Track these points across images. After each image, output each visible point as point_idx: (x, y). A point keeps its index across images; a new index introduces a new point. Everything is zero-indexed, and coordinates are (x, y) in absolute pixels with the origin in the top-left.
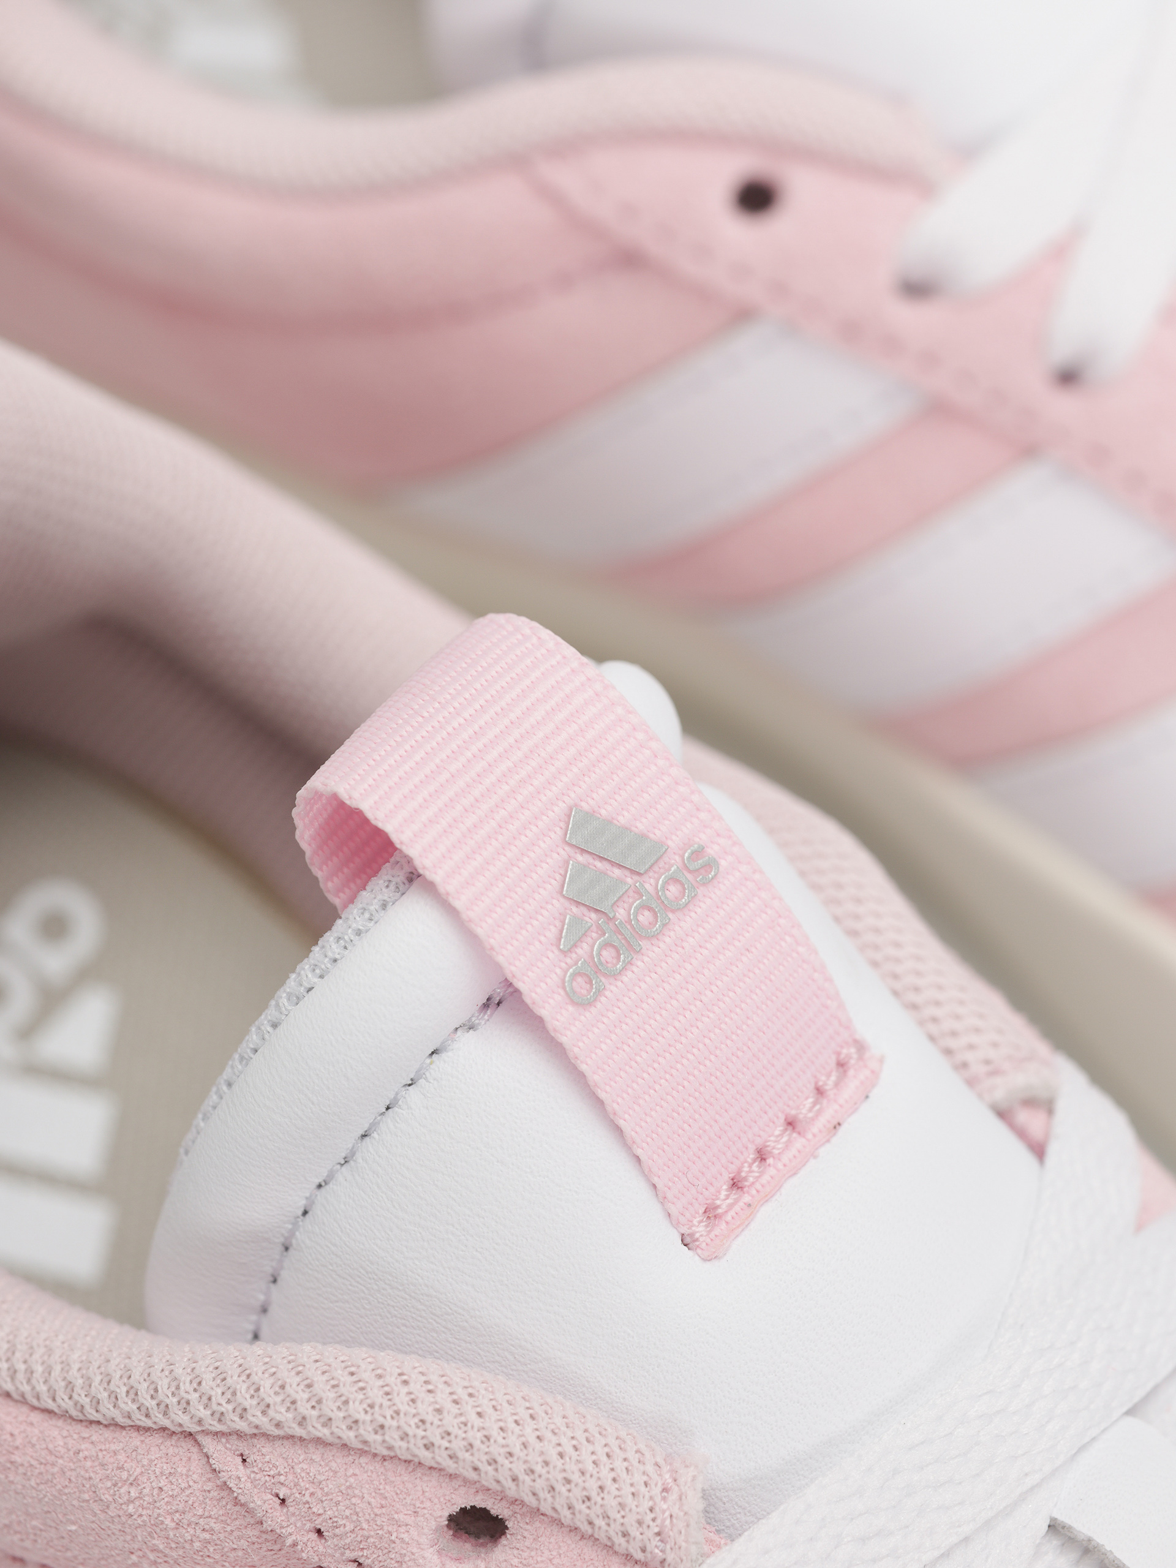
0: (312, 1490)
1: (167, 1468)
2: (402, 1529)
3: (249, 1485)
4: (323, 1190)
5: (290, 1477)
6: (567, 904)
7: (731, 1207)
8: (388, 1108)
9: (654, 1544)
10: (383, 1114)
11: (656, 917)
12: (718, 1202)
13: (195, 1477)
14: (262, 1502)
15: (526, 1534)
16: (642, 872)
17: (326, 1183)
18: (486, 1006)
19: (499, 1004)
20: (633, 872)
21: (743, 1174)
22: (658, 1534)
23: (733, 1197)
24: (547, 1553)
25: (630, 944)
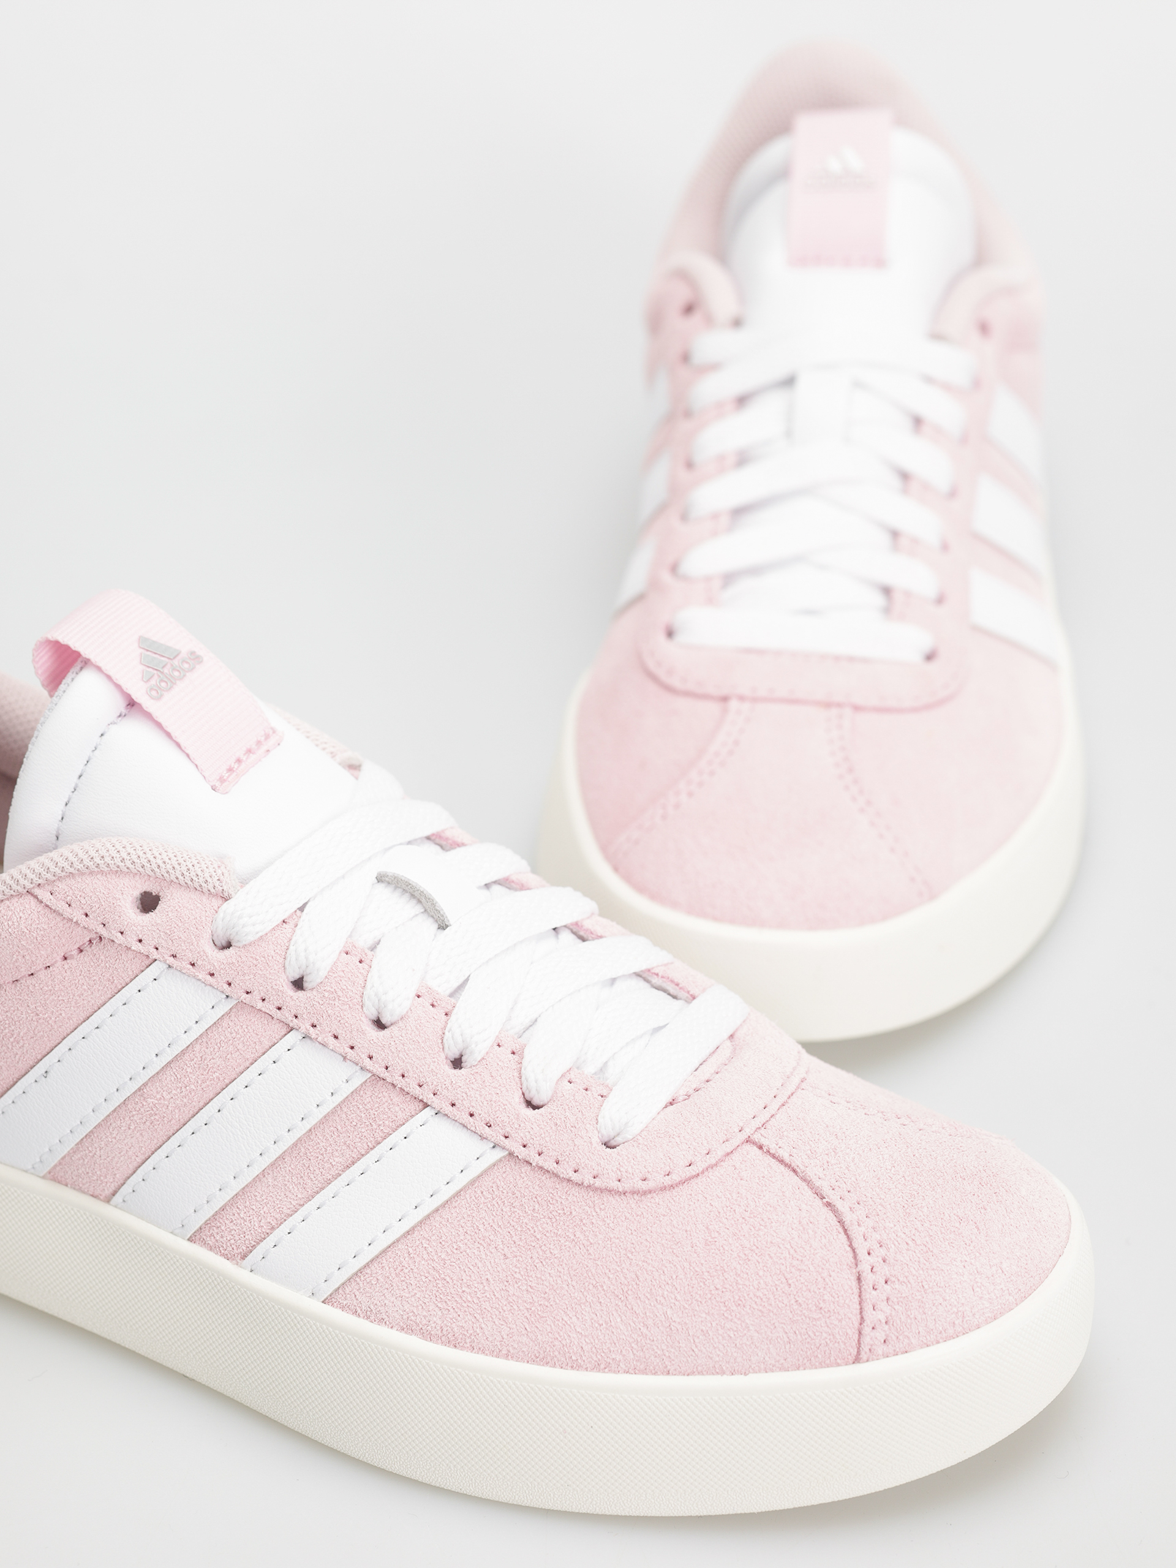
0: (80, 894)
1: (22, 908)
2: (118, 901)
3: (55, 901)
4: (68, 805)
5: (71, 892)
6: (144, 668)
7: (228, 777)
8: (87, 762)
9: (217, 884)
10: (86, 765)
11: (180, 673)
12: (223, 774)
13: (33, 908)
14: (61, 906)
15: (167, 894)
16: (172, 658)
17: (69, 802)
18: (120, 716)
19: (125, 716)
20: (168, 658)
21: (232, 766)
22: (219, 880)
23: (229, 773)
24: (177, 900)
25: (171, 681)
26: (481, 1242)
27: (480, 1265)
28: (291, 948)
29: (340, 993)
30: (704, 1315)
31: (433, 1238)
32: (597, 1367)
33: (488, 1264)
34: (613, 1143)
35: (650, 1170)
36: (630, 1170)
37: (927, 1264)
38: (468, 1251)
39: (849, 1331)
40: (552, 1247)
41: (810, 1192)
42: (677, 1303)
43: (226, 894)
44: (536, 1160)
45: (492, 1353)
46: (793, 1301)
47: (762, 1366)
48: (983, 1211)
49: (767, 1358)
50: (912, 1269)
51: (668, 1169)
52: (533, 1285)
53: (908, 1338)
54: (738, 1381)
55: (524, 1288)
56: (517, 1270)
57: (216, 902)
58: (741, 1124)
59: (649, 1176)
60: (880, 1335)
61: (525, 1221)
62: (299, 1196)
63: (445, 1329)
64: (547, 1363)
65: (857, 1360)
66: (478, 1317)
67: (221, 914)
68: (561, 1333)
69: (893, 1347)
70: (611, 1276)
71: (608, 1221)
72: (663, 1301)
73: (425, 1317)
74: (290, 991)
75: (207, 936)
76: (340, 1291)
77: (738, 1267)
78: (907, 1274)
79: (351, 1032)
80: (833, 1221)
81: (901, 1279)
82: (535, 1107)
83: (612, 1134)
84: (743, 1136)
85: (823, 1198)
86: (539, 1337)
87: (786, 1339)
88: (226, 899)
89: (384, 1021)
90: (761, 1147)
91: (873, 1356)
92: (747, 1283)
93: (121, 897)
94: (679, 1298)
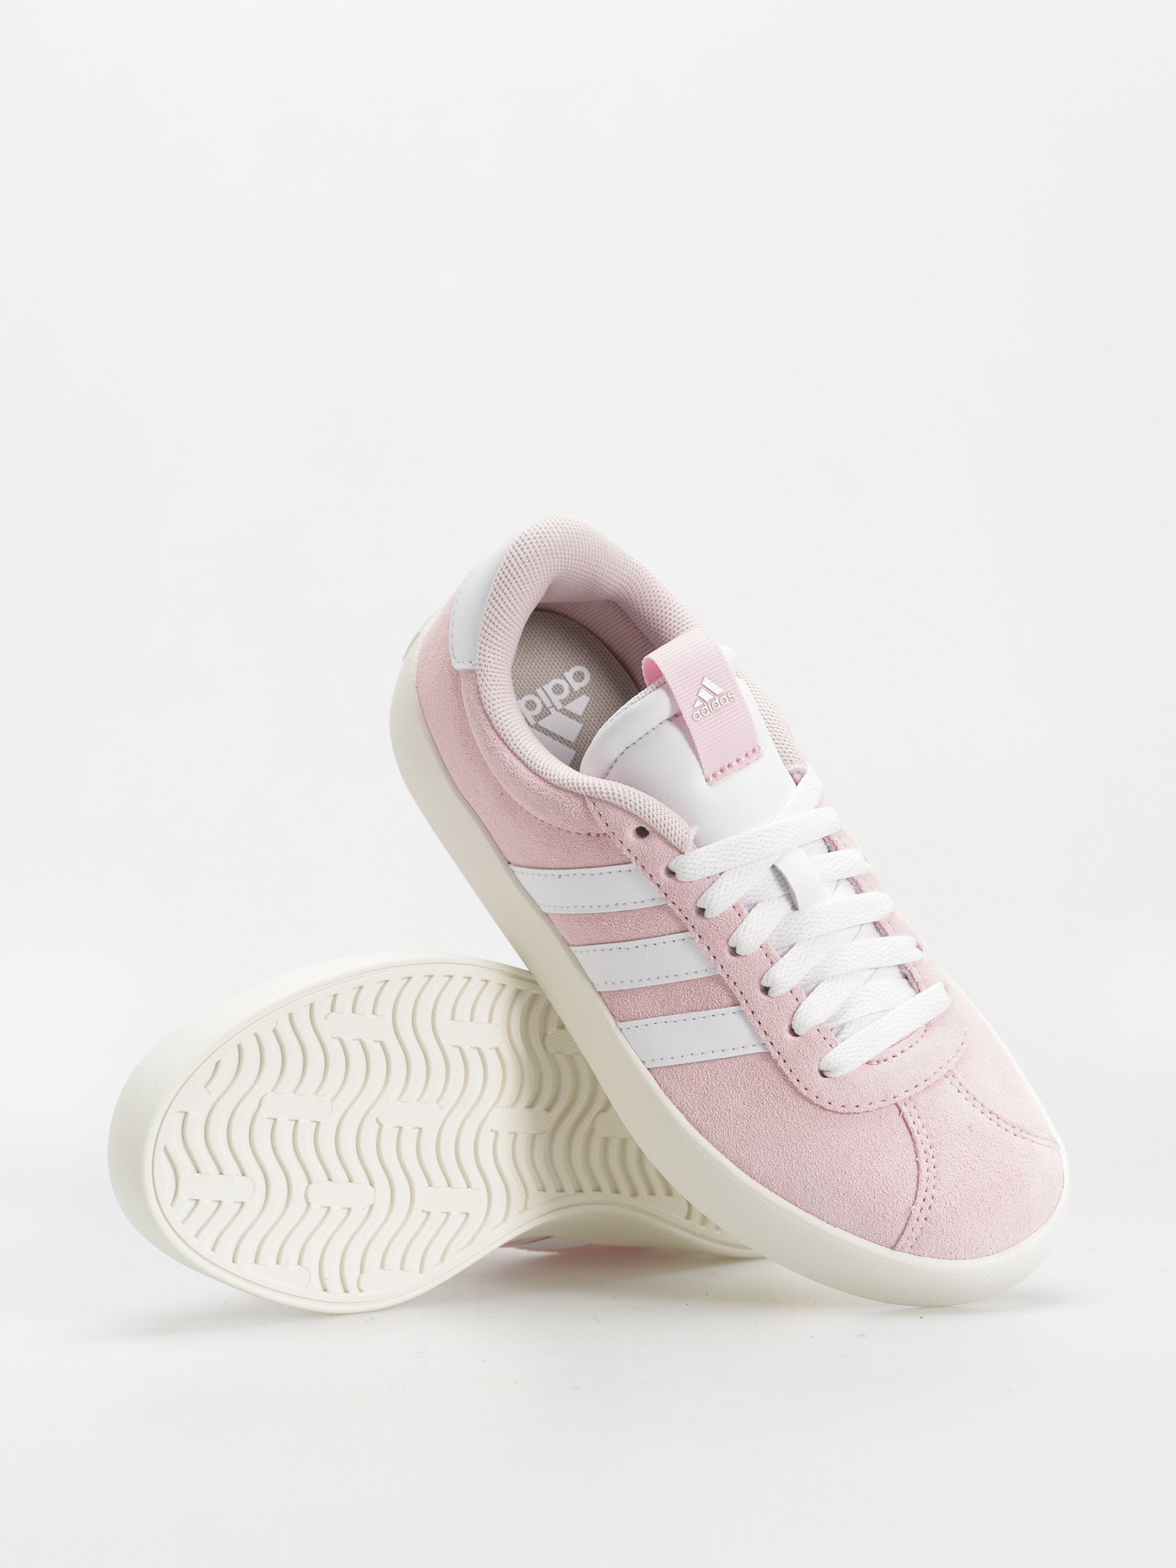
0: (608, 814)
1: (576, 802)
2: (625, 828)
3: (593, 810)
5: (604, 809)
6: (697, 698)
7: (719, 775)
9: (680, 843)
11: (717, 707)
12: (716, 773)
13: (582, 805)
14: (596, 814)
15: (653, 836)
22: (682, 841)
24: (656, 842)
25: (710, 711)
26: (736, 1088)
27: (730, 1100)
28: (705, 894)
29: (719, 929)
30: (826, 1190)
31: (714, 1072)
32: (763, 1183)
33: (734, 1102)
34: (827, 1074)
35: (835, 1100)
36: (824, 1096)
37: (951, 1219)
38: (728, 1089)
39: (894, 1234)
40: (769, 1112)
41: (912, 1149)
42: (815, 1176)
43: (682, 851)
44: (781, 1063)
45: (716, 1146)
46: (873, 1207)
47: (844, 1227)
48: (999, 1198)
49: (848, 1225)
50: (942, 1219)
51: (844, 1104)
52: (751, 1126)
53: (924, 1251)
54: (829, 1228)
55: (746, 1125)
56: (746, 1113)
57: (675, 853)
58: (896, 1094)
59: (833, 1104)
60: (910, 1243)
61: (762, 1091)
62: (659, 1010)
63: (699, 1121)
64: (740, 1167)
65: (892, 1248)
66: (717, 1125)
67: (675, 861)
68: (753, 1158)
69: (914, 1250)
70: (790, 1144)
71: (802, 1115)
72: (809, 1171)
73: (692, 1110)
74: (694, 913)
75: (663, 867)
76: (658, 1069)
77: (854, 1174)
78: (937, 1220)
79: (717, 950)
80: (915, 1172)
81: (933, 1222)
82: (795, 1035)
83: (825, 1070)
84: (894, 1101)
85: (917, 1157)
86: (742, 1153)
87: (861, 1222)
88: (682, 853)
89: (738, 952)
90: (900, 1111)
91: (902, 1250)
92: (854, 1185)
93: (628, 826)
94: (817, 1174)
